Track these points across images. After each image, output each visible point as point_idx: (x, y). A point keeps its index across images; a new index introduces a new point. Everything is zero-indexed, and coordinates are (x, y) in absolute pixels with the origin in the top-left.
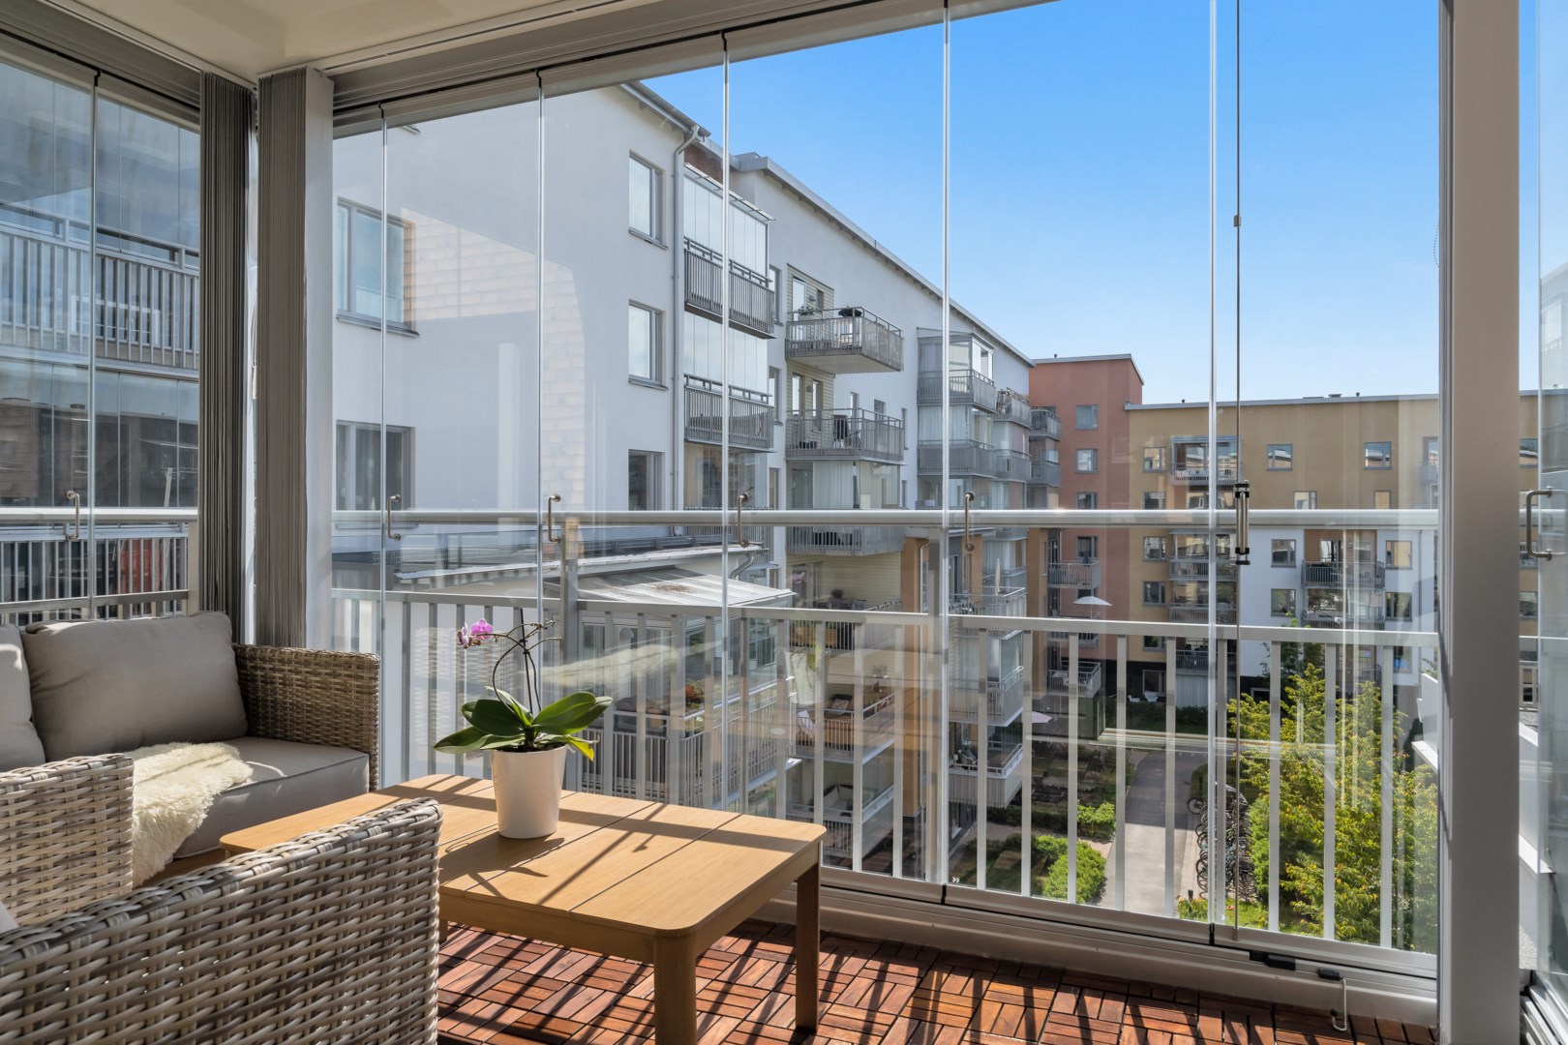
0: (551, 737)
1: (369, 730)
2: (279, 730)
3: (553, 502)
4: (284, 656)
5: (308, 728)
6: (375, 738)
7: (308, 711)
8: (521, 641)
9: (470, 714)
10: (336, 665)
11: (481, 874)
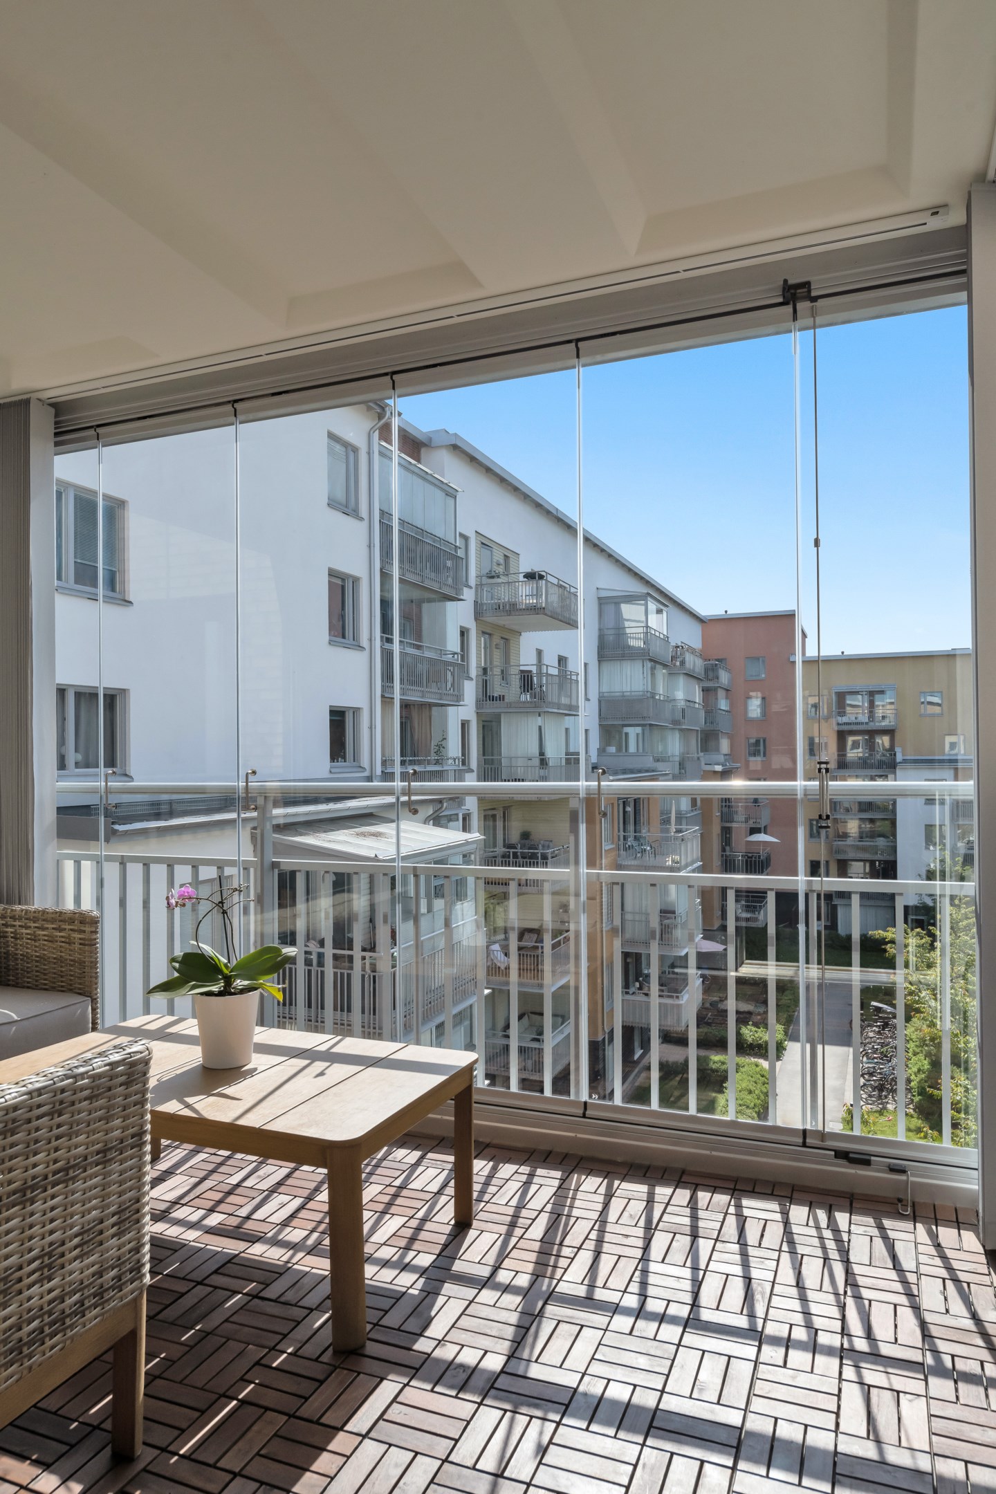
0: (246, 983)
1: (91, 977)
2: (11, 978)
3: (250, 775)
4: (14, 913)
5: (37, 976)
6: (96, 984)
7: (37, 961)
8: (220, 902)
9: (177, 965)
10: (61, 921)
11: (186, 1099)
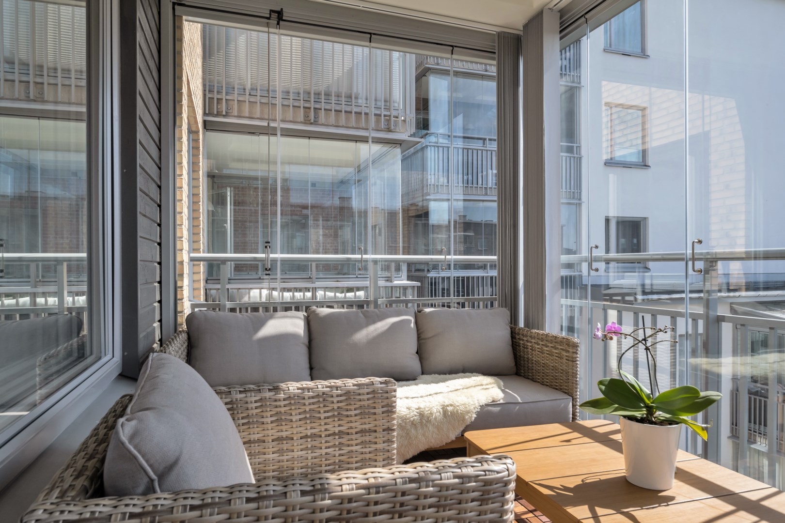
0: (668, 416)
1: (573, 383)
2: (530, 374)
3: (696, 244)
4: (532, 334)
5: (543, 376)
6: (576, 388)
7: (543, 367)
8: (643, 340)
9: (603, 388)
10: (556, 342)
11: (597, 508)
